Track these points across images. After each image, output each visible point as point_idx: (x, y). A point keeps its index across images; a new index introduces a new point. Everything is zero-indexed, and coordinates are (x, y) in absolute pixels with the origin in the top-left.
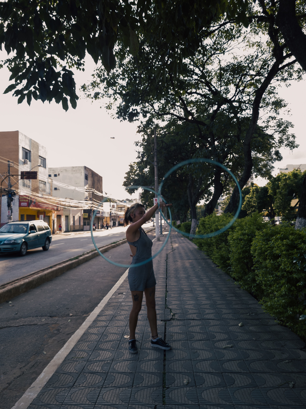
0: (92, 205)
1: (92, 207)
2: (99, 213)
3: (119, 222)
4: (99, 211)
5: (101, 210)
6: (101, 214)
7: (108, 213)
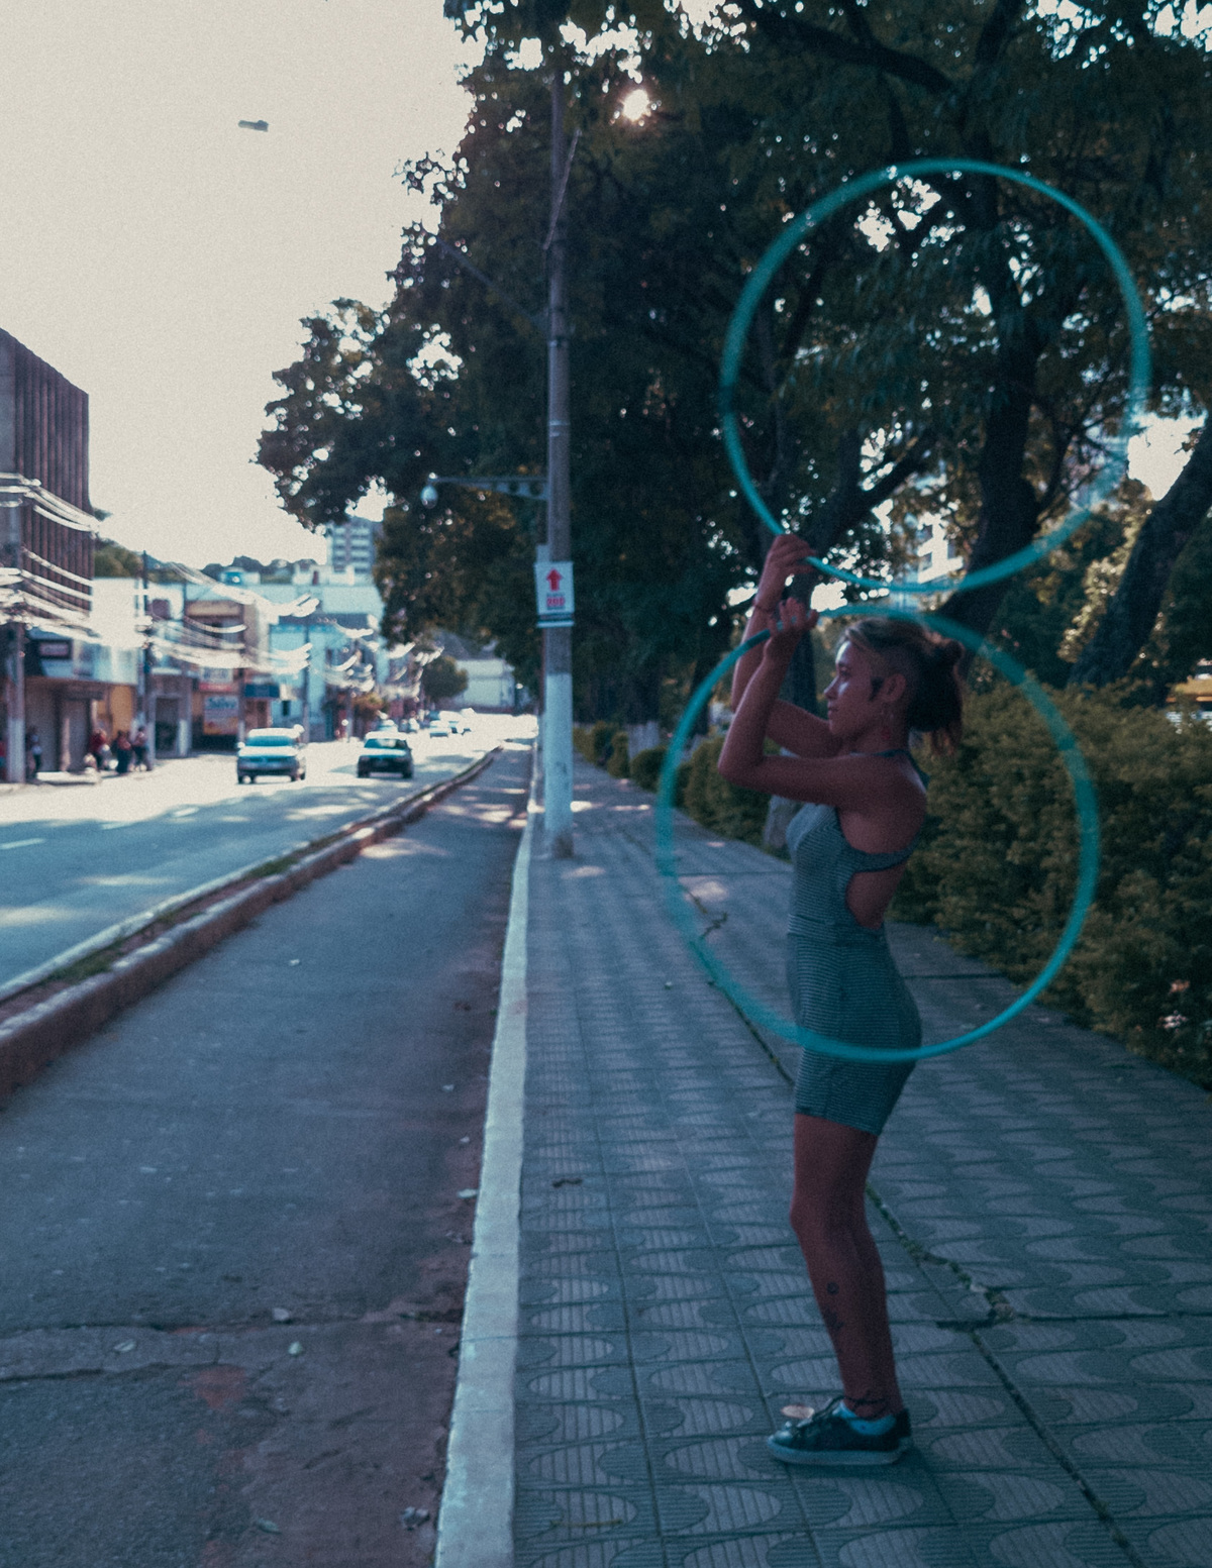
0: (18, 598)
1: (20, 608)
2: (67, 657)
3: (197, 724)
4: (68, 642)
5: (79, 637)
6: (77, 663)
7: (128, 654)
